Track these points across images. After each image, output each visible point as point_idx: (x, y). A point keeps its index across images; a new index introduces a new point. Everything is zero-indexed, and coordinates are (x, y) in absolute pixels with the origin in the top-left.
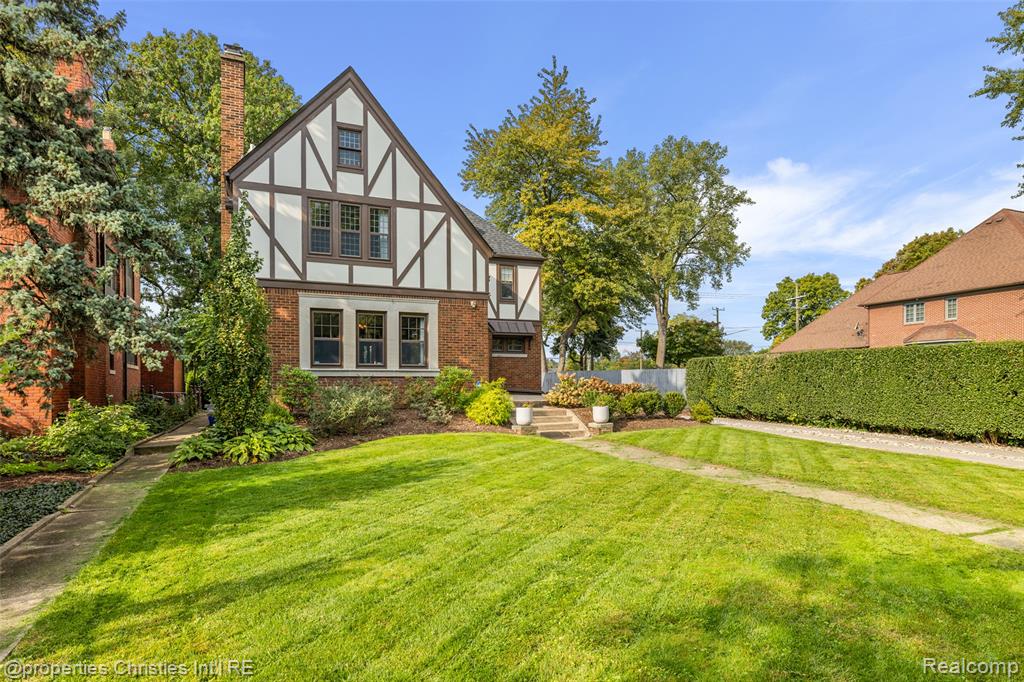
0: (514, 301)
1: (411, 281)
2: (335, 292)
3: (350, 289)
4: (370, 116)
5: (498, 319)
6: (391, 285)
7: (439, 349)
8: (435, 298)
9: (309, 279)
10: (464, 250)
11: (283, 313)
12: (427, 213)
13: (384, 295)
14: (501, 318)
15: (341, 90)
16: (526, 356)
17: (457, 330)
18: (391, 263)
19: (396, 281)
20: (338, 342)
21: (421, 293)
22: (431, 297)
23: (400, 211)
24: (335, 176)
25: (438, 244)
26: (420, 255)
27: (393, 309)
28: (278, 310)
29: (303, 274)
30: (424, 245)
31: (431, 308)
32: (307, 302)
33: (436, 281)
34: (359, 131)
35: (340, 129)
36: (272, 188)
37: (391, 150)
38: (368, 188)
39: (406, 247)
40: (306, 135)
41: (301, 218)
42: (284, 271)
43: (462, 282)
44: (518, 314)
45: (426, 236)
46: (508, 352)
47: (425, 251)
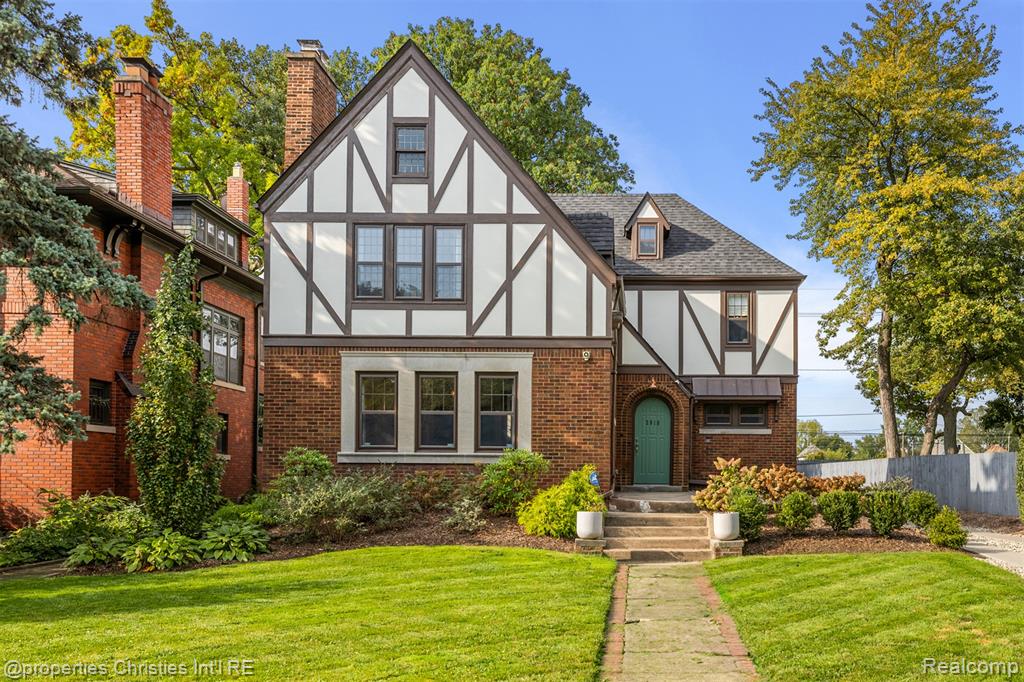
0: (751, 346)
1: (493, 327)
2: (388, 348)
3: (408, 343)
4: (437, 101)
5: (722, 375)
6: (463, 333)
7: (533, 424)
8: (528, 349)
9: (354, 332)
10: (571, 276)
11: (320, 378)
12: (517, 228)
13: (454, 349)
14: (727, 373)
15: (401, 72)
16: (768, 431)
17: (562, 395)
18: (464, 302)
19: (471, 327)
20: (393, 415)
21: (508, 343)
22: (521, 349)
23: (479, 229)
24: (389, 190)
25: (535, 267)
26: (506, 289)
27: (467, 369)
28: (315, 376)
29: (346, 326)
30: (512, 273)
31: (522, 365)
32: (352, 364)
33: (529, 324)
34: (424, 125)
35: (397, 126)
36: (311, 217)
37: (467, 145)
38: (434, 201)
39: (487, 277)
40: (354, 142)
41: (344, 253)
42: (324, 324)
43: (569, 323)
44: (756, 366)
45: (516, 261)
46: (740, 426)
47: (514, 282)
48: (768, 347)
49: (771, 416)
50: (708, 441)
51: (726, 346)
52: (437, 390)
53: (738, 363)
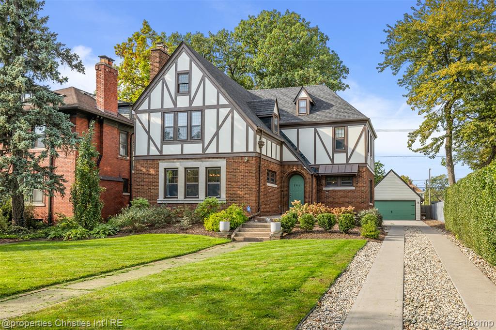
0: (346, 151)
1: (212, 150)
2: (175, 159)
3: (182, 157)
4: (193, 64)
5: (333, 164)
6: (201, 152)
7: (226, 187)
8: (224, 158)
9: (163, 154)
10: (240, 127)
11: (152, 171)
12: (221, 110)
13: (198, 158)
14: (335, 163)
15: (180, 54)
16: (354, 188)
17: (237, 175)
18: (200, 138)
19: (204, 149)
20: (176, 185)
21: (217, 156)
22: (222, 158)
23: (207, 111)
24: (176, 99)
25: (227, 125)
26: (217, 134)
27: (202, 166)
28: (150, 170)
29: (161, 151)
30: (219, 127)
31: (222, 164)
32: (163, 165)
33: (225, 148)
34: (188, 73)
35: (178, 74)
36: (150, 111)
37: (203, 80)
38: (191, 101)
39: (210, 130)
40: (164, 82)
41: (160, 123)
42: (154, 151)
43: (240, 147)
44: (348, 159)
45: (220, 123)
46: (341, 186)
47: (219, 131)
48: (353, 151)
49: (354, 181)
50: (327, 193)
51: (335, 151)
52: (192, 175)
53: (340, 158)
